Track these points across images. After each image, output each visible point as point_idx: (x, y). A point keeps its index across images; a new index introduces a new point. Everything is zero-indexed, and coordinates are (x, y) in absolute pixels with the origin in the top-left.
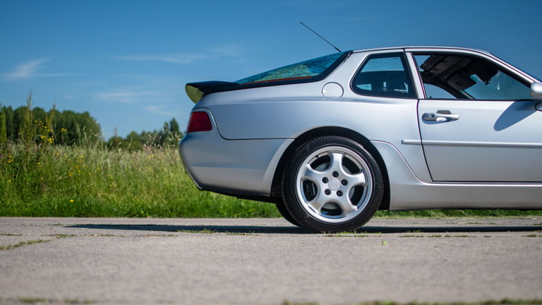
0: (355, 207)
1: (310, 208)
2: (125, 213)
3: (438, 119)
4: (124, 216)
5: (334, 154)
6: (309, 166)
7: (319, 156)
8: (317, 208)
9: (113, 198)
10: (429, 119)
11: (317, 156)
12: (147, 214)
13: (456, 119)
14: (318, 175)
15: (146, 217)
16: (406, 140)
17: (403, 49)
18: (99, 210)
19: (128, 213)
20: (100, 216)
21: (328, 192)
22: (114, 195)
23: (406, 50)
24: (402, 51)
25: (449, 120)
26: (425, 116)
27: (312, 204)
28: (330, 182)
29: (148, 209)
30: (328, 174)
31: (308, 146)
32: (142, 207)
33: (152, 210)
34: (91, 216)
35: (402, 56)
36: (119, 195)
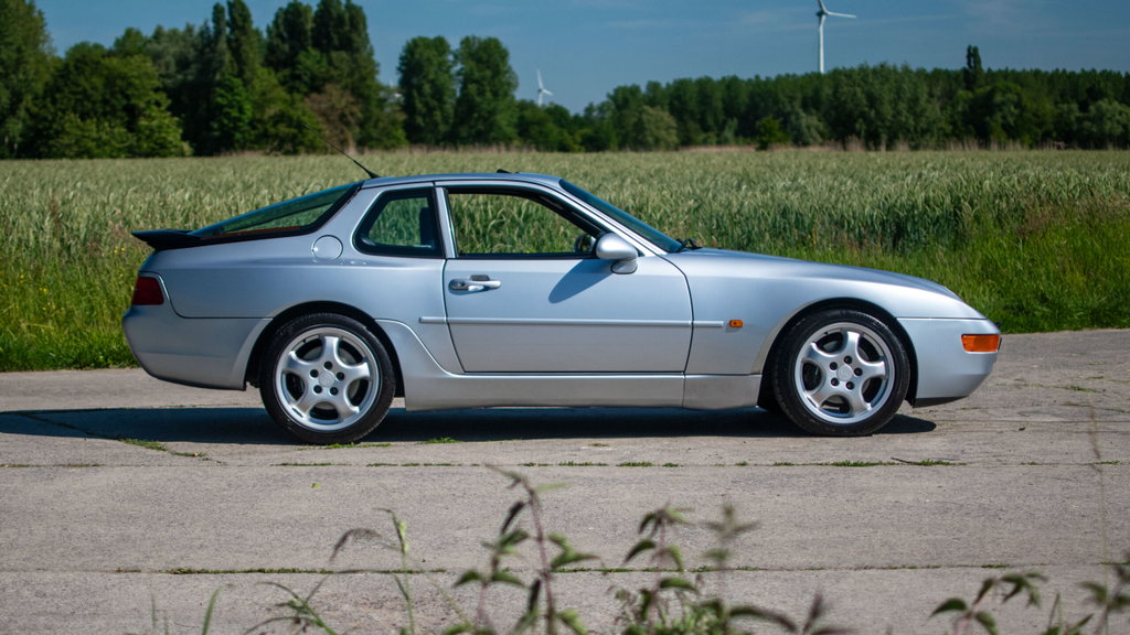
0: (356, 409)
1: (295, 410)
2: (70, 361)
3: (471, 288)
4: (69, 366)
5: (327, 338)
6: (293, 354)
7: (307, 341)
8: (304, 410)
9: (48, 332)
10: (458, 287)
11: (304, 340)
12: (109, 361)
13: (495, 288)
14: (304, 367)
15: (107, 366)
16: (424, 318)
17: (433, 182)
18: (24, 358)
19: (75, 362)
20: (26, 369)
21: (318, 389)
22: (50, 326)
23: (437, 184)
24: (432, 185)
25: (487, 288)
26: (453, 283)
27: (299, 406)
28: (320, 376)
29: (112, 352)
30: (319, 365)
31: (291, 328)
32: (101, 349)
33: (118, 354)
34: (10, 370)
35: (429, 193)
36: (60, 325)
